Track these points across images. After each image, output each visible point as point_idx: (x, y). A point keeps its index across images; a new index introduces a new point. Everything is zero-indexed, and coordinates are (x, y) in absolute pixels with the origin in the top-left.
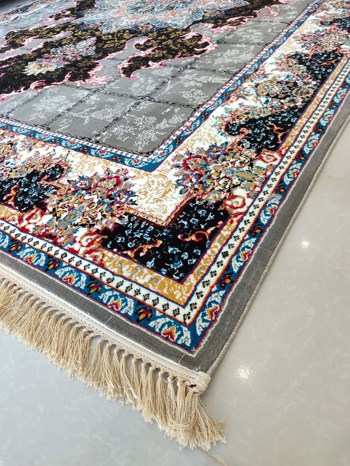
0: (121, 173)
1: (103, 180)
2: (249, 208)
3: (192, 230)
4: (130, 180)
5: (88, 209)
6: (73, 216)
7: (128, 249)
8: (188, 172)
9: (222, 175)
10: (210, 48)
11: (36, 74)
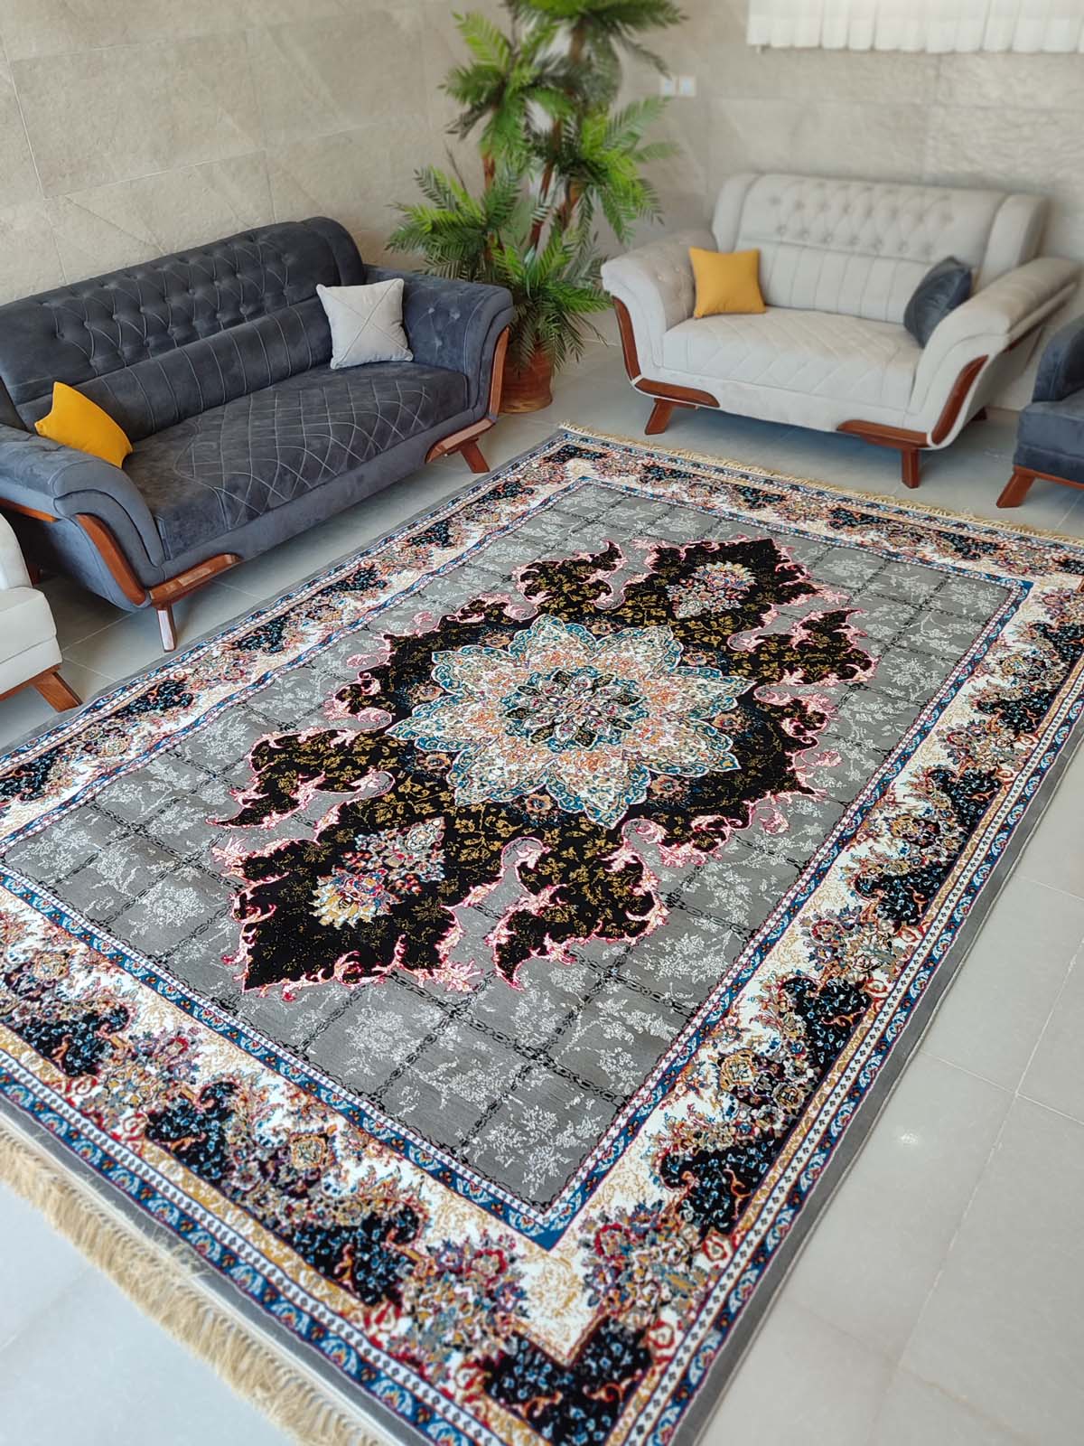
0: (505, 1244)
1: (479, 1255)
2: (677, 1349)
3: (602, 1379)
4: (518, 1264)
5: (461, 1316)
6: (441, 1327)
7: (518, 1401)
8: (600, 1260)
9: (649, 1277)
10: (655, 917)
11: (337, 926)
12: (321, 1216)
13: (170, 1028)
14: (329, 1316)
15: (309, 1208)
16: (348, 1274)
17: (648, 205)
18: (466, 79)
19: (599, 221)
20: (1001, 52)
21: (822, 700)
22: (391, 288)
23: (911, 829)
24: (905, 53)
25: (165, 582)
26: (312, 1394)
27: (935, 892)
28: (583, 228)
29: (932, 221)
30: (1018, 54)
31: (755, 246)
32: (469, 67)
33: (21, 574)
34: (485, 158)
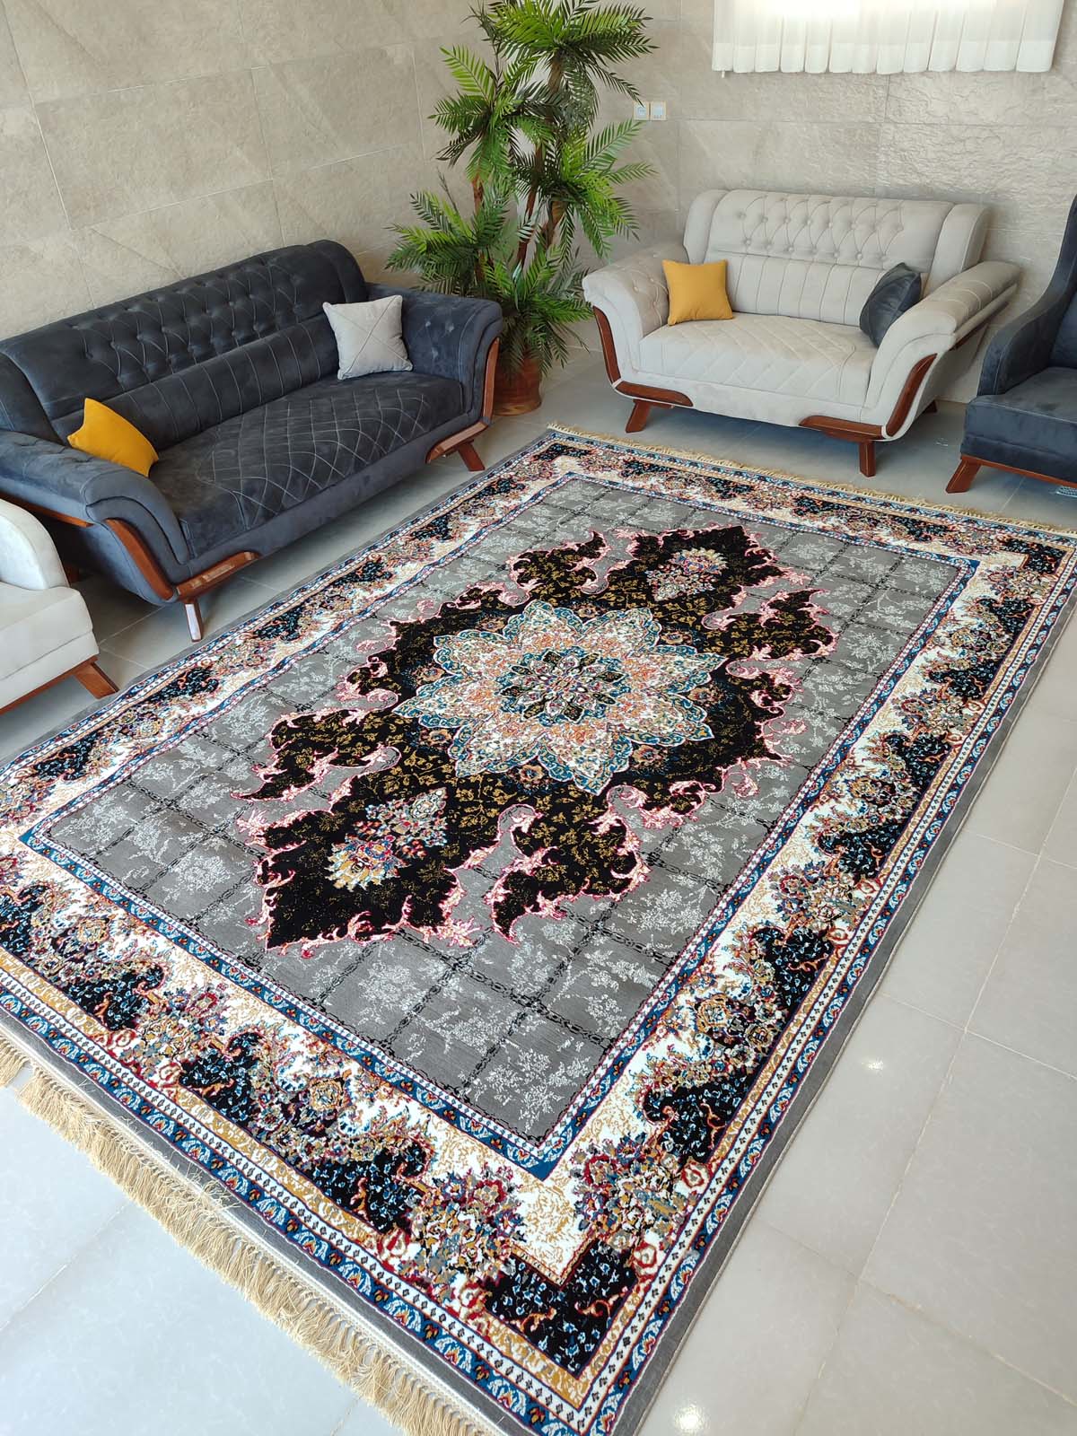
0: (504, 1175)
1: (480, 1185)
2: (660, 1268)
3: (592, 1296)
4: (515, 1192)
5: (465, 1241)
6: (446, 1251)
7: (516, 1317)
8: (590, 1188)
9: (633, 1203)
10: (637, 875)
11: (350, 888)
12: (338, 1153)
13: (200, 986)
14: (346, 1243)
15: (327, 1146)
16: (363, 1204)
17: (624, 221)
18: (454, 109)
19: (580, 238)
20: (944, 72)
21: (787, 674)
22: (389, 305)
23: (870, 790)
24: (858, 75)
25: (190, 578)
26: (331, 1314)
27: (892, 846)
28: (566, 245)
29: (884, 231)
30: (960, 72)
31: (722, 257)
32: (456, 98)
33: (58, 574)
34: (474, 182)
